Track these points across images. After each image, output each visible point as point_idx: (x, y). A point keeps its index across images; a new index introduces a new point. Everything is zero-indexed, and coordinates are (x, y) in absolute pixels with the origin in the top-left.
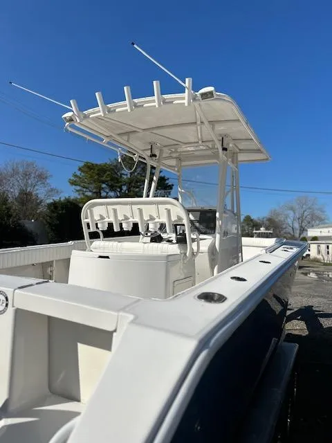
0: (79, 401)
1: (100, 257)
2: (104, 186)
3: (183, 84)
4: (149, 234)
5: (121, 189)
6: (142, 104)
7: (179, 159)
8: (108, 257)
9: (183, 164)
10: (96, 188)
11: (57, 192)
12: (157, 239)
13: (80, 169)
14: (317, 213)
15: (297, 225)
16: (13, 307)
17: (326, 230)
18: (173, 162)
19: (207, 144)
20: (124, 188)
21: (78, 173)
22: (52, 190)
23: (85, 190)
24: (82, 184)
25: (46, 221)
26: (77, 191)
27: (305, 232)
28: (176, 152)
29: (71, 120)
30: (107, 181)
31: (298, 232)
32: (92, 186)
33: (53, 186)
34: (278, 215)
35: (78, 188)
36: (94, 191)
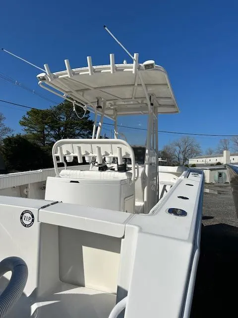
0: (84, 286)
1: (71, 182)
2: (46, 126)
3: (132, 57)
4: (96, 164)
5: (60, 129)
6: (100, 70)
7: (115, 110)
8: (77, 182)
9: (118, 113)
10: (40, 128)
11: (10, 130)
12: (103, 168)
13: (28, 113)
14: (195, 148)
15: (181, 156)
16: (38, 221)
17: (201, 160)
18: (111, 112)
19: (137, 100)
20: (62, 129)
21: (27, 116)
22: (6, 129)
23: (32, 129)
24: (30, 125)
25: (3, 152)
26: (26, 130)
27: (187, 161)
28: (115, 105)
29: (44, 79)
30: (49, 123)
31: (182, 161)
32: (37, 126)
33: (7, 126)
34: (169, 149)
35: (27, 128)
36: (39, 130)
